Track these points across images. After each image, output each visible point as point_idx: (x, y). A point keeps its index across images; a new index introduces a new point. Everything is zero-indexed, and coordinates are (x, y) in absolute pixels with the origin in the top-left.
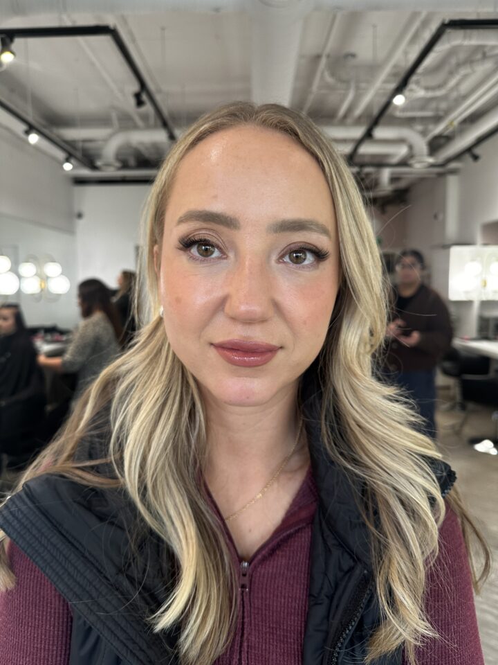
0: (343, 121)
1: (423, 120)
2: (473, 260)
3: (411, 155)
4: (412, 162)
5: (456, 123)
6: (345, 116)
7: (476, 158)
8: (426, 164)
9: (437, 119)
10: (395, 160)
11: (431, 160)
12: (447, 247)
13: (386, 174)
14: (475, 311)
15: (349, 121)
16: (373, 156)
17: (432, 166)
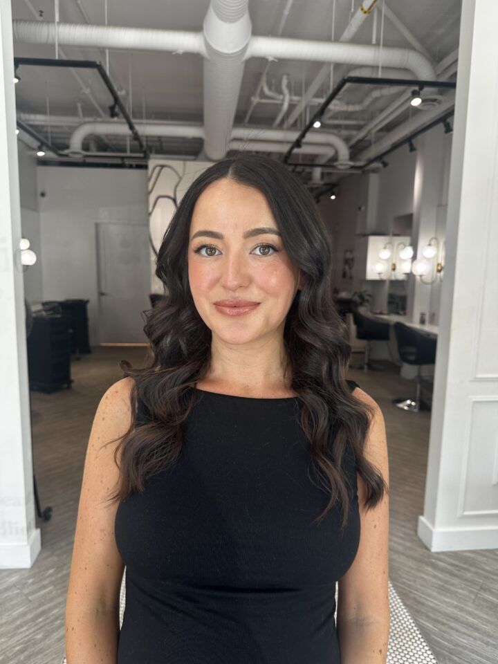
0: (280, 127)
1: (347, 127)
2: (385, 248)
3: (335, 158)
4: (335, 164)
5: (374, 131)
6: (283, 121)
7: (385, 165)
8: (347, 167)
9: (359, 128)
10: (323, 161)
11: (352, 163)
12: (366, 236)
13: (317, 172)
14: (386, 290)
15: (285, 126)
16: (305, 156)
17: (353, 167)
